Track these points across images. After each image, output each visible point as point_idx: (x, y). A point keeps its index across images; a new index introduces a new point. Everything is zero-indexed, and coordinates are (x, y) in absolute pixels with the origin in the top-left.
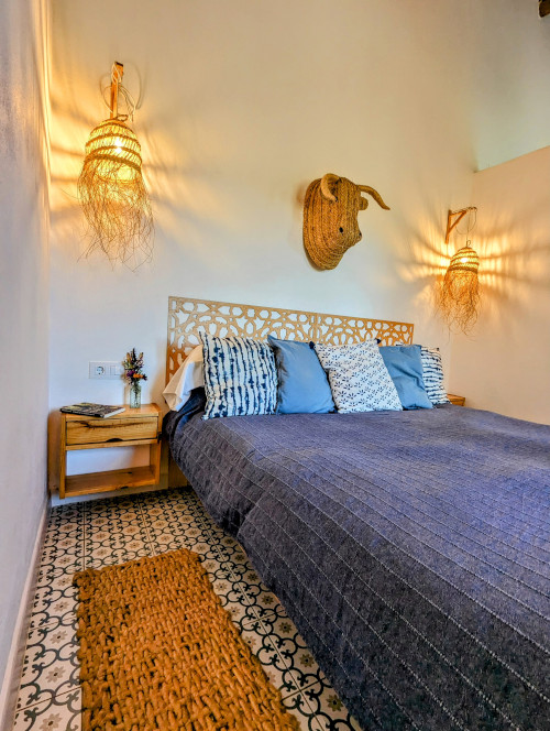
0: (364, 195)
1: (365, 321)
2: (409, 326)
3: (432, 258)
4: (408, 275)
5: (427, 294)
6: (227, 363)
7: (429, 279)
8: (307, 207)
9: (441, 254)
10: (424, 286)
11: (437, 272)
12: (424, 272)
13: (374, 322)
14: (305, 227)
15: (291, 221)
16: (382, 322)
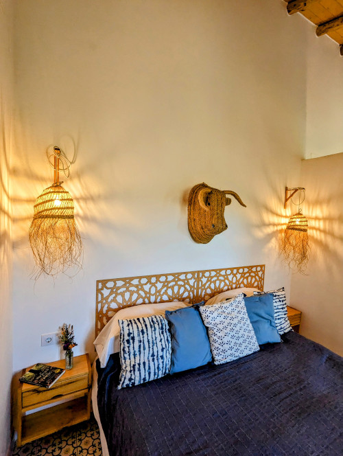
0: (228, 196)
1: (232, 269)
2: (261, 266)
3: (275, 220)
4: (260, 234)
5: (274, 243)
6: (137, 344)
7: (274, 234)
8: (190, 205)
9: (282, 216)
10: (271, 239)
11: (279, 228)
12: (270, 230)
13: (238, 269)
14: (189, 218)
15: (179, 215)
16: (243, 268)
